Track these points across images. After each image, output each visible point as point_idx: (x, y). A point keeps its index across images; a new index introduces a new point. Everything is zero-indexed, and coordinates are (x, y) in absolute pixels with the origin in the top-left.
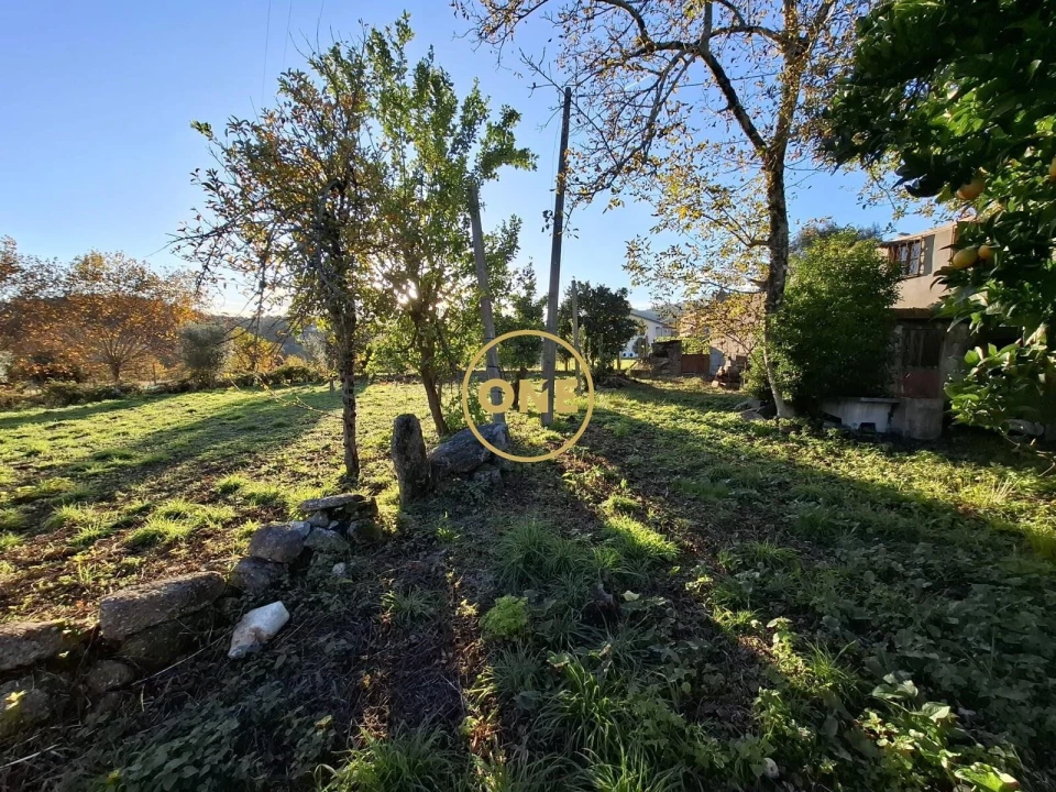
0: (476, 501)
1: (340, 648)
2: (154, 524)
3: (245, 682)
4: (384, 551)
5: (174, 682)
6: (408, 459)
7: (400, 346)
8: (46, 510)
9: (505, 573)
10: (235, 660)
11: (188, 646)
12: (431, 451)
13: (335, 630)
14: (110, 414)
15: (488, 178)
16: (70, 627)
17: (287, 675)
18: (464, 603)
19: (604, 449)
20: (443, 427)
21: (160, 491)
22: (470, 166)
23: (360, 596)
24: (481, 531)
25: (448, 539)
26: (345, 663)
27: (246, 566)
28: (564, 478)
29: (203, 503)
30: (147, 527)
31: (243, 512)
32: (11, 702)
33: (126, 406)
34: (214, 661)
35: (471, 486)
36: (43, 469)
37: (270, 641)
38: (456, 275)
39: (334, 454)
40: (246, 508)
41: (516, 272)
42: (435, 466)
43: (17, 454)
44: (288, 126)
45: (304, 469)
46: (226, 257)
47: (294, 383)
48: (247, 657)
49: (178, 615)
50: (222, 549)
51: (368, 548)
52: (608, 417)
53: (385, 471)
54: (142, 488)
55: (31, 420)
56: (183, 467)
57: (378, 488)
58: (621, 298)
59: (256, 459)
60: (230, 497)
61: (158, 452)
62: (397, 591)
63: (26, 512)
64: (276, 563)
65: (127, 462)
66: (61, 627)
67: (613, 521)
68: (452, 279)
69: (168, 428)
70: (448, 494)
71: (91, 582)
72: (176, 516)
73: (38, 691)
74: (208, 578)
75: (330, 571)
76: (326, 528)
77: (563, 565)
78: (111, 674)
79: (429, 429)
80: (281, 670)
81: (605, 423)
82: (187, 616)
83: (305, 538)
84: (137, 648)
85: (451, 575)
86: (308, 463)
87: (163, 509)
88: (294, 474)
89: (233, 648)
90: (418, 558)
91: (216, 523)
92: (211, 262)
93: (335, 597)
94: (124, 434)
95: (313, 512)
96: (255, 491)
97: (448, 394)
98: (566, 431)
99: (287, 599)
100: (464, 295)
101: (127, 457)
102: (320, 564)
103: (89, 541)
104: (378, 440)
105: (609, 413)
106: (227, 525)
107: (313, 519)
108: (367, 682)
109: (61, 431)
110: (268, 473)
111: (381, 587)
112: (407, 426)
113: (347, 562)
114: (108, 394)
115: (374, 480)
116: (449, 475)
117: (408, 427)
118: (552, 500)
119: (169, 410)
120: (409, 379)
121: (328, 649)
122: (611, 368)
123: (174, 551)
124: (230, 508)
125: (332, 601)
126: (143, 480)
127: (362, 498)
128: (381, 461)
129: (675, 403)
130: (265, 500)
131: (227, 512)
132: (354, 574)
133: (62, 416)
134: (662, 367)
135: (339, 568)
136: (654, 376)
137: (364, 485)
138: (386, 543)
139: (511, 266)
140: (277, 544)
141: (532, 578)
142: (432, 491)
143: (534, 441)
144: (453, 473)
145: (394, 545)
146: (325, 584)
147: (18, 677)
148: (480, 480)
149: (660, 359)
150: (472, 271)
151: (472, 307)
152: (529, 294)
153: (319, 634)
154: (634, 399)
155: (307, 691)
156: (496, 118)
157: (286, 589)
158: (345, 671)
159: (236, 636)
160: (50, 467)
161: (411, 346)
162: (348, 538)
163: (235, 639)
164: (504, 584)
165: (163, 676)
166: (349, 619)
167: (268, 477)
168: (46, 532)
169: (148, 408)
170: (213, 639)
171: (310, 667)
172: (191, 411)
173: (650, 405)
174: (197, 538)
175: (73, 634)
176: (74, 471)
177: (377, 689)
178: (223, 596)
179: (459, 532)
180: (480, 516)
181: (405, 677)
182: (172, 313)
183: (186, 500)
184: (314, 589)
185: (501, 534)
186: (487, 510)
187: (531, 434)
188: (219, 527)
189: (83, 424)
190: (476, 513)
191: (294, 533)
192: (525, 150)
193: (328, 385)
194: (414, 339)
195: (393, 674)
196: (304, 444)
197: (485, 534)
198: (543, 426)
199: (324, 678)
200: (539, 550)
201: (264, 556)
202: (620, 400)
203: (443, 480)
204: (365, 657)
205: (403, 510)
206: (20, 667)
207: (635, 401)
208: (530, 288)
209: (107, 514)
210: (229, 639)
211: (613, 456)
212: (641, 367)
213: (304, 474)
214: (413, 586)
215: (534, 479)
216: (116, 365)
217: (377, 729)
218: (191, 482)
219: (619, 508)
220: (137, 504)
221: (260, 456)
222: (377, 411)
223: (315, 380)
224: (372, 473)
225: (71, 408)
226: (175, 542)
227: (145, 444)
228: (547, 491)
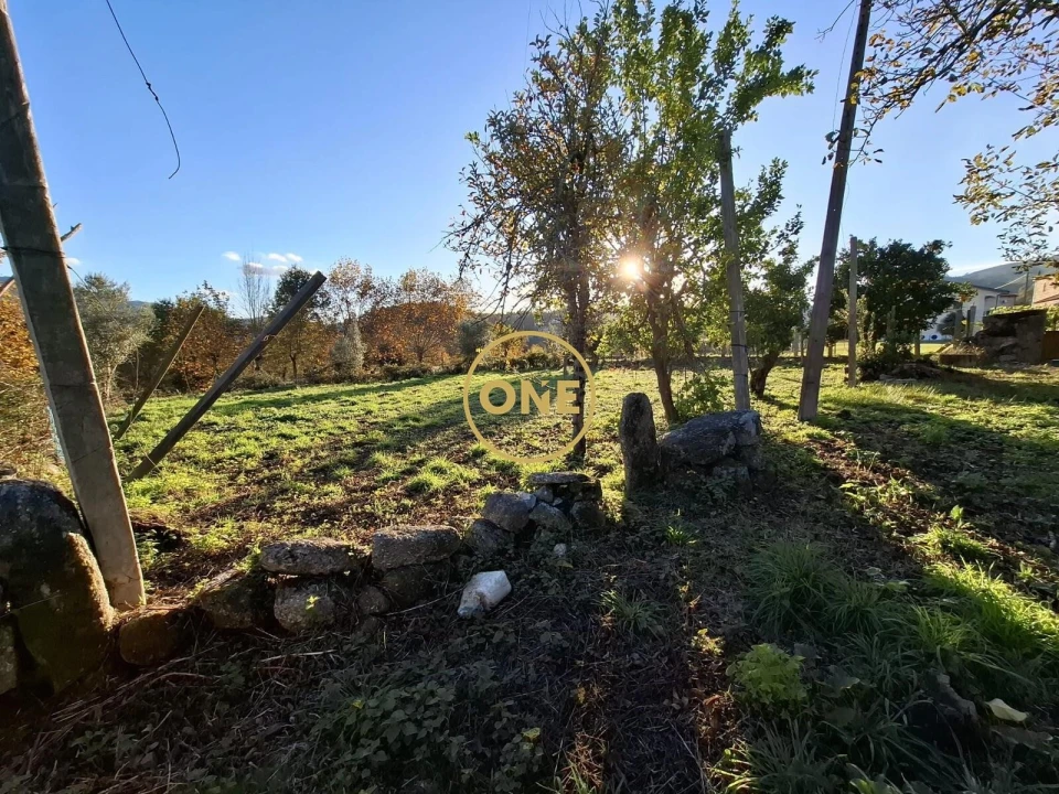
0: (715, 501)
1: (555, 642)
2: (425, 475)
3: (466, 647)
4: (606, 541)
5: (416, 623)
6: (636, 442)
7: (631, 326)
8: (368, 453)
9: (761, 606)
10: (462, 619)
11: (429, 593)
12: (661, 437)
13: (552, 617)
14: (413, 388)
15: (743, 120)
16: (354, 551)
17: (503, 654)
18: (703, 632)
19: (906, 459)
20: (673, 413)
21: (433, 448)
22: (722, 110)
23: (579, 586)
24: (722, 541)
25: (682, 542)
26: (559, 662)
27: (478, 528)
28: (844, 490)
29: (459, 463)
30: (420, 477)
31: (485, 475)
32: (310, 603)
33: (423, 384)
34: (447, 613)
35: (710, 483)
36: (372, 424)
37: (493, 609)
38: (697, 242)
39: (563, 432)
40: (488, 472)
41: (774, 232)
42: (665, 453)
43: (362, 412)
44: (535, 104)
45: (536, 444)
46: (482, 244)
47: (536, 368)
48: (471, 620)
49: (423, 561)
50: (467, 506)
51: (590, 533)
52: (906, 416)
53: (611, 453)
54: (422, 445)
55: (373, 390)
56: (450, 432)
57: (604, 470)
58: (931, 255)
59: (501, 430)
60: (478, 461)
61: (436, 418)
62: (619, 592)
63: (358, 453)
64: (505, 531)
65: (416, 424)
66: (348, 548)
67: (946, 569)
68: (693, 247)
69: (445, 400)
70: (680, 487)
71: (381, 513)
72: (439, 471)
73: (328, 599)
74: (448, 532)
75: (552, 550)
76: (550, 503)
77: (859, 620)
78: (374, 600)
79: (659, 413)
80: (498, 645)
81: (902, 423)
82: (431, 563)
83: (530, 511)
84: (392, 582)
85: (685, 589)
86: (541, 438)
87: (432, 464)
88: (528, 447)
89: (462, 607)
90: (643, 557)
91: (465, 482)
92: (471, 251)
93: (554, 581)
94: (419, 403)
95: (540, 485)
96: (497, 458)
97: (678, 381)
98: (838, 428)
99: (511, 569)
100: (705, 265)
101: (417, 420)
102: (543, 540)
103: (386, 481)
104: (605, 422)
105: (908, 411)
106: (473, 485)
107: (539, 492)
108: (581, 698)
109: (386, 399)
110: (508, 443)
111: (602, 581)
112: (636, 406)
113: (568, 543)
114: (413, 374)
115: (599, 461)
116: (681, 466)
117: (638, 408)
118: (825, 517)
119: (447, 387)
120: (636, 366)
121: (545, 638)
122: (907, 352)
123: (433, 500)
124: (477, 470)
125: (551, 584)
126: (423, 439)
127: (586, 478)
128: (606, 443)
129: (1040, 402)
130: (504, 469)
131: (474, 474)
132: (574, 558)
133: (388, 388)
134: (1002, 351)
135: (560, 548)
136: (986, 362)
137: (589, 465)
138: (608, 533)
139: (767, 225)
140: (506, 512)
141: (803, 624)
142: (662, 481)
143: (790, 437)
144: (687, 464)
145: (617, 536)
146: (546, 563)
147: (319, 582)
148: (720, 477)
149: (999, 339)
150: (717, 235)
151: (716, 277)
152: (787, 261)
153: (538, 617)
154: (950, 393)
155: (519, 681)
156: (757, 40)
157: (510, 559)
158: (558, 673)
159: (465, 596)
160: (376, 423)
161: (642, 325)
162: (570, 518)
163: (464, 598)
164: (759, 622)
165: (409, 614)
166: (567, 609)
167: (508, 447)
168: (365, 469)
169: (435, 385)
170: (448, 591)
171: (525, 652)
172: (461, 388)
173: (985, 403)
174: (451, 491)
175: (355, 557)
176: (387, 428)
177: (592, 711)
178: (459, 552)
179: (695, 537)
180: (720, 521)
181: (625, 708)
182: (454, 312)
183: (448, 458)
184: (536, 565)
185: (752, 551)
186: (730, 515)
187: (784, 429)
188: (467, 486)
189: (398, 395)
190: (715, 517)
191: (521, 504)
192: (798, 68)
193: (562, 370)
194: (647, 317)
195: (611, 697)
196: (538, 421)
197: (731, 548)
198: (802, 420)
199: (537, 671)
200: (817, 588)
201: (494, 521)
202: (923, 394)
203: (674, 471)
204: (581, 663)
205: (629, 497)
206: (321, 574)
207: (953, 397)
208: (790, 252)
209: (399, 462)
210: (459, 595)
211: (922, 470)
212: (960, 351)
213: (537, 448)
214: (638, 590)
215: (793, 485)
216: (420, 352)
217: (590, 768)
218: (453, 444)
219: (951, 551)
220: (417, 457)
221: (504, 428)
222: (604, 395)
223: (552, 366)
224: (597, 454)
225: (394, 383)
226: (435, 494)
227: (429, 411)
228: (817, 503)
